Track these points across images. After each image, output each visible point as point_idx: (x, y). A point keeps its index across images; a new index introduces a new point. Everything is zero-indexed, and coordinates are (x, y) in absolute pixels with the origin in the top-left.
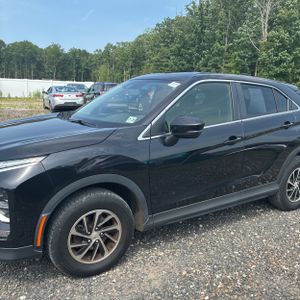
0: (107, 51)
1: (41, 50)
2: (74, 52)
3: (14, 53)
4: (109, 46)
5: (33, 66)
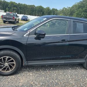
1: (44, 8)
2: (53, 9)
3: (37, 9)
5: (41, 13)
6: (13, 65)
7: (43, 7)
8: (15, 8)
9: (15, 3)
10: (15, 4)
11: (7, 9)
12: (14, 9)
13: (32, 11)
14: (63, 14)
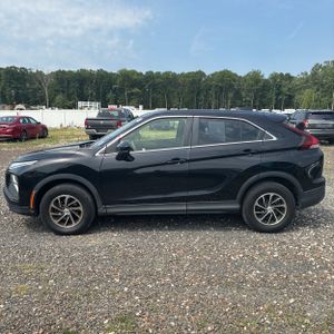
0: (314, 72)
2: (274, 77)
3: (213, 83)
4: (317, 67)
5: (231, 95)
6: (79, 212)
7: (236, 75)
8: (136, 90)
9: (134, 72)
10: (135, 77)
11: (110, 95)
12: (132, 94)
13: (193, 92)
14: (318, 90)
